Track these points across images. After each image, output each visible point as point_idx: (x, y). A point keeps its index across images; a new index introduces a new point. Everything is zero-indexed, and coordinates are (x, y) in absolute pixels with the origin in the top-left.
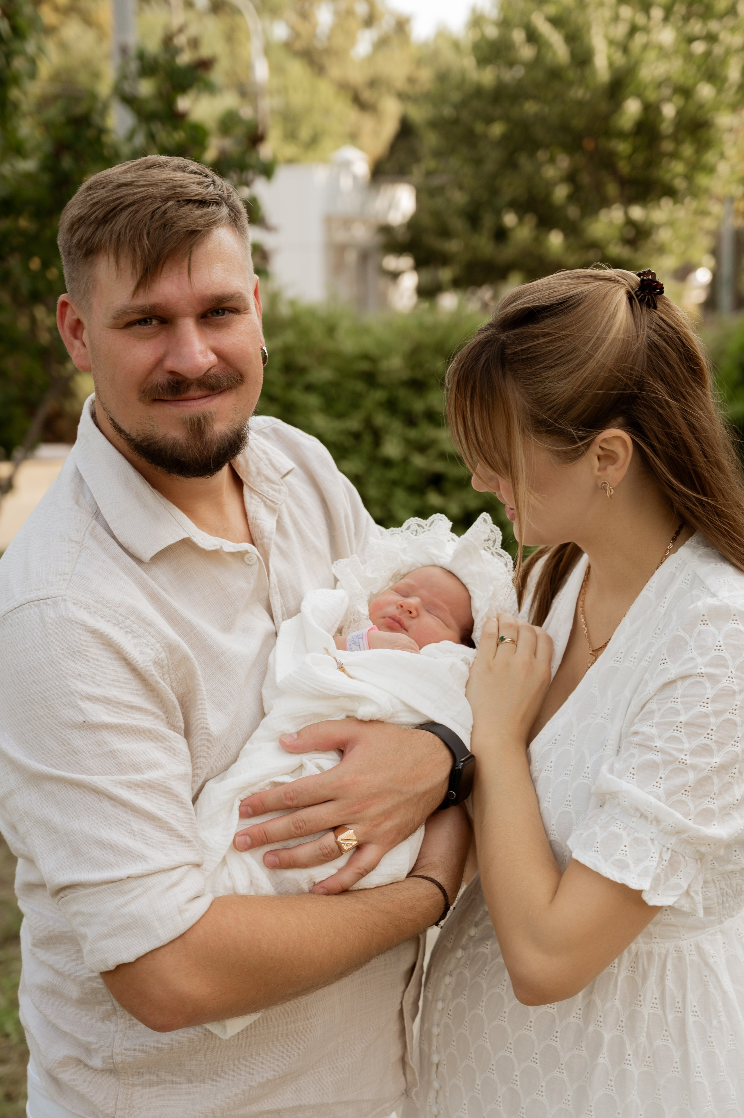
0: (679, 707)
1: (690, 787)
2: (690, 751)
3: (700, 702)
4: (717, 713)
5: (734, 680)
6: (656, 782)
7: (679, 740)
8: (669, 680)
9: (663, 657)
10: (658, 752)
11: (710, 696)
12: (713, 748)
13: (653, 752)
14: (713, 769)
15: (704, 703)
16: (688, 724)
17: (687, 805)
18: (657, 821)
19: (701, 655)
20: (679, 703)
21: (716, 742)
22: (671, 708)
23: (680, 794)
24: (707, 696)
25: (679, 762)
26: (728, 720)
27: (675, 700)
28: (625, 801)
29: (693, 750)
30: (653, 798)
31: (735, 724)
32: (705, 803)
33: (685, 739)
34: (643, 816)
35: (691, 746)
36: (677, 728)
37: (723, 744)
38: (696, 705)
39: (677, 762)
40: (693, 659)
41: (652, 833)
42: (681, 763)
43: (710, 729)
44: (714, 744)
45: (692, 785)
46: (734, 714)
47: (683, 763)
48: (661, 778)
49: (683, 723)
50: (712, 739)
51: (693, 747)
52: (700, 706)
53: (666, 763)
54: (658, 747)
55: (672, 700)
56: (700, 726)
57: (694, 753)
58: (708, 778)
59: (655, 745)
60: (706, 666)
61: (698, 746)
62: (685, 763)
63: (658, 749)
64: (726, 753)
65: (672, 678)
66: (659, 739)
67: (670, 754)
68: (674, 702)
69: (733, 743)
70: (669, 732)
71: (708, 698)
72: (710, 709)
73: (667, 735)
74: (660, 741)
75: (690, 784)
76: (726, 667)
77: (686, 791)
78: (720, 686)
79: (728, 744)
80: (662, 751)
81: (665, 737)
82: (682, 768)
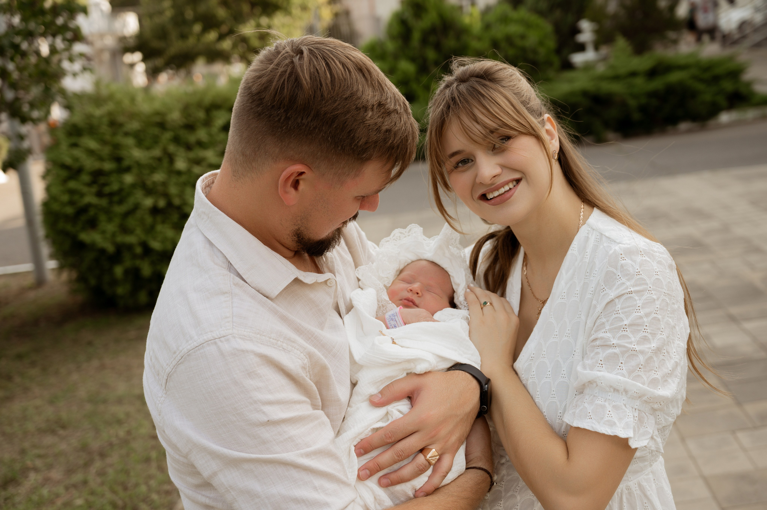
0: (622, 316)
1: (642, 365)
2: (636, 342)
3: (635, 310)
4: (647, 315)
5: (652, 292)
6: (619, 366)
7: (627, 337)
8: (610, 300)
9: (602, 287)
10: (615, 347)
11: (640, 305)
12: (650, 337)
13: (612, 348)
14: (653, 351)
15: (637, 310)
16: (630, 325)
17: (642, 377)
18: (626, 391)
19: (628, 280)
20: (621, 313)
21: (650, 333)
22: (616, 318)
23: (637, 371)
24: (638, 305)
25: (632, 350)
26: (654, 318)
27: (617, 312)
28: (602, 383)
29: (638, 341)
30: (620, 377)
31: (659, 320)
32: (652, 375)
33: (631, 335)
34: (616, 390)
35: (636, 339)
36: (624, 329)
37: (655, 334)
38: (633, 312)
39: (631, 351)
40: (624, 283)
41: (624, 400)
42: (633, 351)
43: (645, 326)
44: (650, 335)
45: (643, 364)
46: (657, 313)
47: (634, 350)
48: (622, 363)
49: (627, 325)
50: (648, 332)
51: (638, 339)
52: (636, 312)
53: (623, 353)
54: (615, 344)
55: (615, 312)
56: (638, 325)
57: (638, 343)
58: (651, 358)
59: (612, 343)
60: (633, 286)
61: (640, 338)
62: (635, 350)
63: (615, 345)
64: (658, 340)
65: (612, 298)
66: (614, 339)
67: (624, 347)
68: (617, 313)
69: (660, 332)
70: (620, 333)
71: (639, 307)
72: (642, 313)
73: (618, 335)
74: (614, 340)
75: (642, 363)
76: (647, 284)
77: (640, 368)
78: (644, 297)
79: (658, 334)
80: (619, 346)
81: (617, 337)
82: (634, 354)
